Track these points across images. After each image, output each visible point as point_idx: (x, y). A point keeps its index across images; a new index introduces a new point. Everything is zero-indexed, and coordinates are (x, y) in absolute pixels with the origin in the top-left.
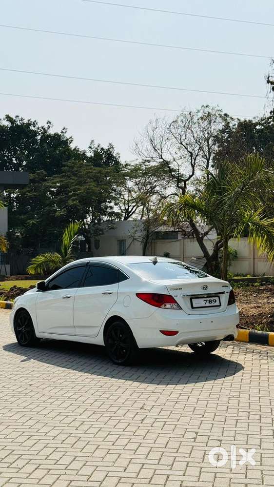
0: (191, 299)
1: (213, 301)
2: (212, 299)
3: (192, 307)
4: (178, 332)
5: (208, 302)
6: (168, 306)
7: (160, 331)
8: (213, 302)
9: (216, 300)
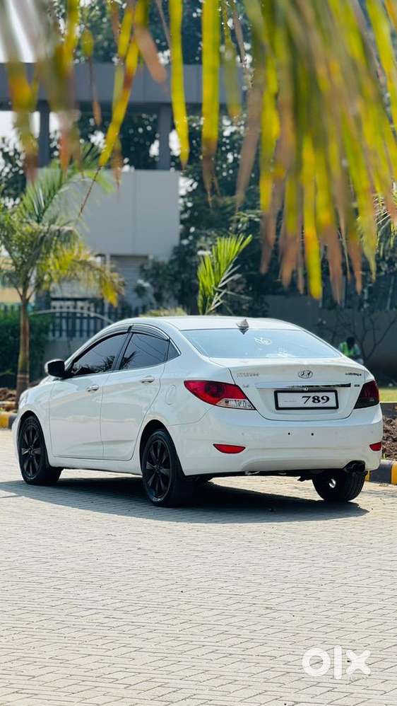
0: (276, 393)
1: (322, 398)
2: (321, 395)
3: (277, 408)
4: (245, 448)
5: (311, 399)
6: (232, 402)
7: (214, 445)
8: (322, 401)
9: (328, 399)
